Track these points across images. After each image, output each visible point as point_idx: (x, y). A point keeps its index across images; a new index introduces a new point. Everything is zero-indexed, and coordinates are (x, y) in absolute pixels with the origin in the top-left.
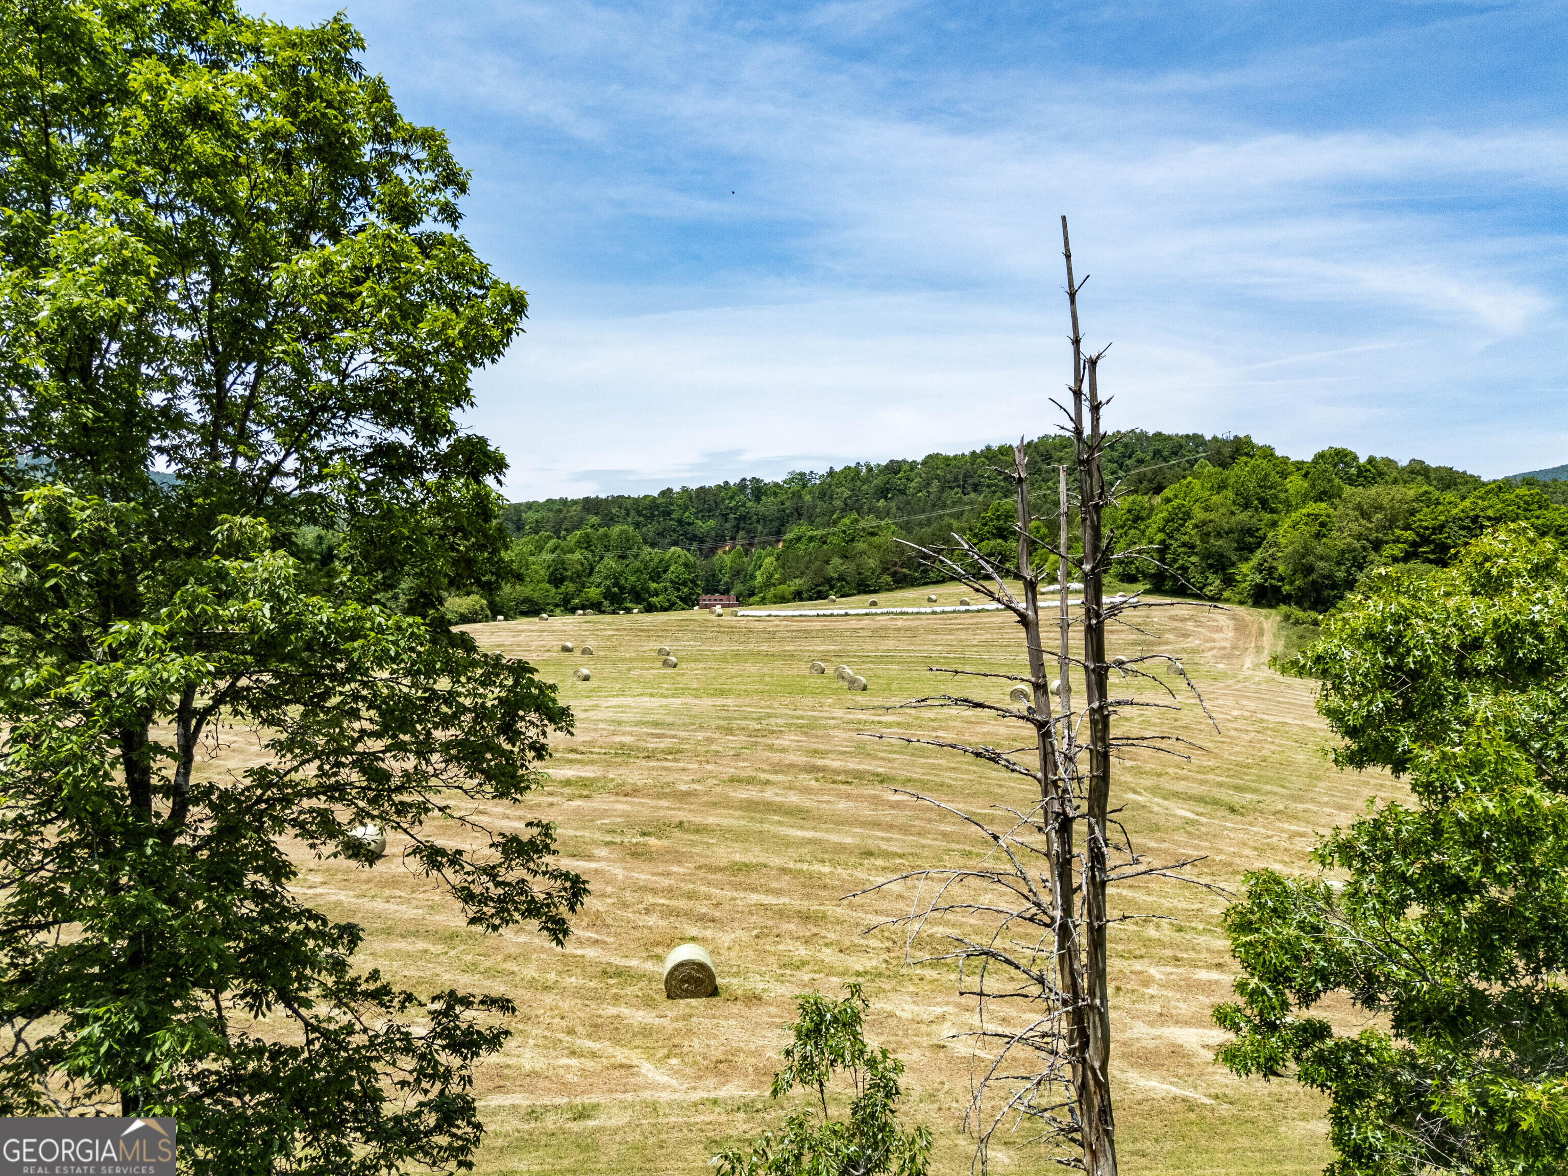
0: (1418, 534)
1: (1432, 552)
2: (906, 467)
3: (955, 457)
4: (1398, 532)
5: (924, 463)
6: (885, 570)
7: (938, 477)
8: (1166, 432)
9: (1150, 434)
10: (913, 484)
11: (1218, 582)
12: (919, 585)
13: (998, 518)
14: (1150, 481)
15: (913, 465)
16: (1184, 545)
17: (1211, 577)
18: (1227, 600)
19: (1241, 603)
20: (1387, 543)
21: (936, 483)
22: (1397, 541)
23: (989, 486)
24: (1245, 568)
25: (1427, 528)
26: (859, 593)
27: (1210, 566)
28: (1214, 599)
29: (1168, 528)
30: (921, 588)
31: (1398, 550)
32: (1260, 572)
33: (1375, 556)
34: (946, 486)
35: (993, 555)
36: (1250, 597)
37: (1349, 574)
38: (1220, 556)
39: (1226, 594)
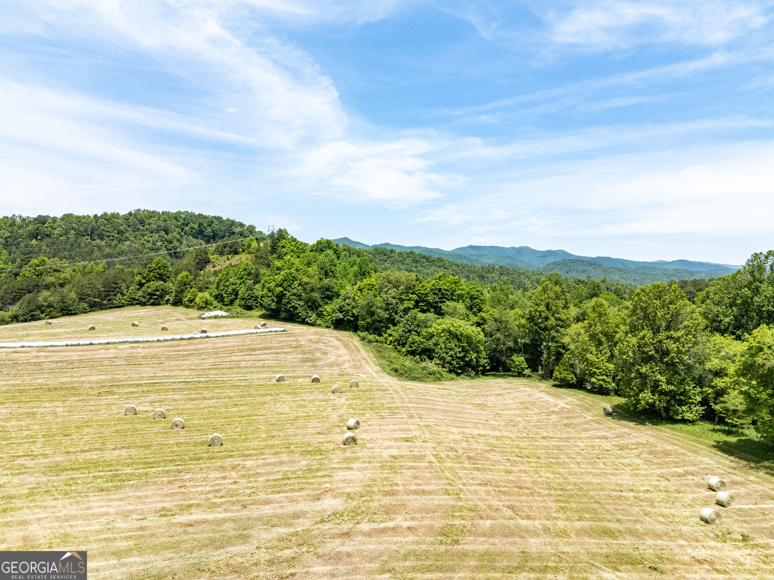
0: (419, 297)
1: (425, 306)
2: (50, 221)
3: (84, 217)
4: (410, 296)
5: (62, 219)
6: (81, 299)
7: (73, 228)
8: (204, 214)
9: (197, 214)
10: (56, 232)
11: (314, 316)
12: (106, 309)
13: (159, 268)
14: (231, 247)
15: (54, 220)
16: (294, 294)
17: (310, 313)
18: (319, 325)
19: (327, 327)
20: (405, 300)
21: (73, 232)
22: (410, 300)
23: (108, 236)
24: (328, 308)
25: (423, 294)
26: (63, 315)
27: (309, 307)
28: (312, 325)
29: (285, 285)
30: (108, 311)
31: (411, 304)
32: (341, 312)
33: (401, 307)
34: (79, 234)
35: (158, 291)
36: (333, 324)
37: (391, 316)
38: (314, 302)
39: (319, 322)
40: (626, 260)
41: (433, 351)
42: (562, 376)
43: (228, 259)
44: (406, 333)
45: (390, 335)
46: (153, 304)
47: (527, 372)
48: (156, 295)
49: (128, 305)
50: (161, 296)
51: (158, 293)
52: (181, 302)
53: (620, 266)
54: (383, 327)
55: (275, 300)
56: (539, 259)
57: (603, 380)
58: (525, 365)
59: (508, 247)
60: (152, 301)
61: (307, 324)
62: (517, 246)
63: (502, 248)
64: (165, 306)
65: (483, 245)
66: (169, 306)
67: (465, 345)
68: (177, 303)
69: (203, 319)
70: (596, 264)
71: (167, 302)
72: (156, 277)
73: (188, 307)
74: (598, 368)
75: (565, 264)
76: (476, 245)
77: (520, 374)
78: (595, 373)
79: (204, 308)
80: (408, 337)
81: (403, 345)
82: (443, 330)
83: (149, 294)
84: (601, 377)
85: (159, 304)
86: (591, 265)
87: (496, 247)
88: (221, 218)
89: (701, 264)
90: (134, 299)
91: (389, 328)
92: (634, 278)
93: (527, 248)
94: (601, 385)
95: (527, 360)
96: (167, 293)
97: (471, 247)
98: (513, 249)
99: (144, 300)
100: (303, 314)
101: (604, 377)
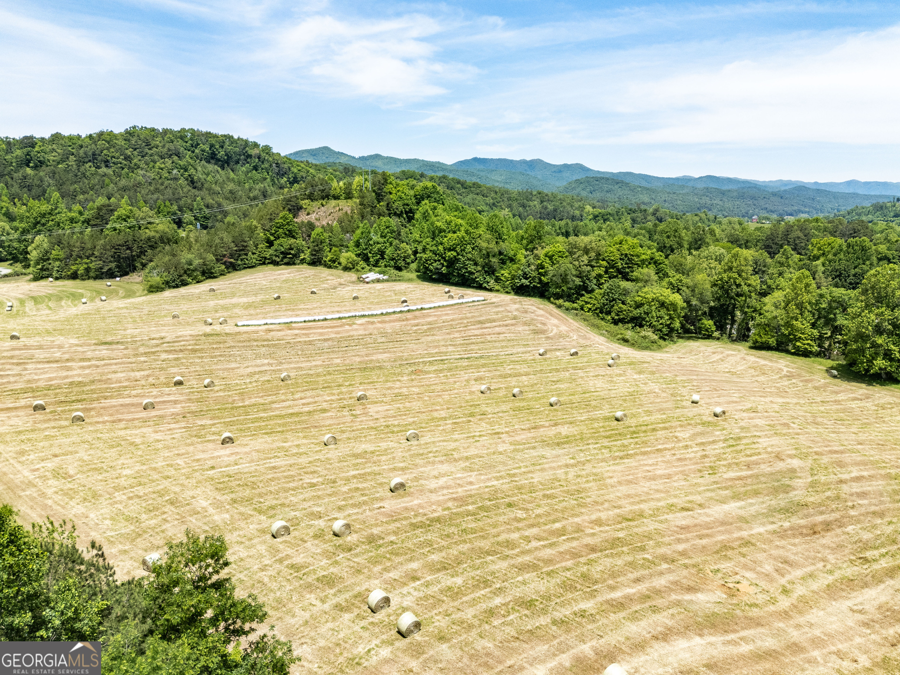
0: (609, 263)
1: (615, 272)
2: (39, 143)
4: (601, 262)
7: (72, 153)
11: (492, 281)
12: (240, 270)
14: (322, 191)
16: (469, 259)
17: (488, 278)
18: (498, 291)
19: (507, 293)
20: (596, 267)
21: (72, 158)
22: (600, 266)
23: (114, 163)
24: (506, 273)
25: (613, 260)
27: (486, 272)
28: (491, 290)
29: (458, 249)
30: (243, 272)
31: (601, 271)
32: (526, 278)
33: (594, 274)
34: (81, 162)
35: (292, 249)
36: (513, 289)
37: (584, 283)
38: (491, 267)
39: (497, 287)
40: (650, 176)
41: (644, 319)
42: (764, 340)
43: (323, 206)
44: (610, 301)
45: (587, 303)
46: (287, 264)
47: (716, 334)
48: (290, 254)
49: (261, 264)
50: (296, 256)
51: (293, 252)
52: (320, 262)
53: (644, 184)
54: (573, 294)
55: (445, 264)
56: (554, 174)
57: (808, 344)
58: (714, 328)
59: (518, 159)
60: (286, 260)
61: (485, 289)
62: (528, 159)
63: (512, 161)
64: (301, 266)
65: (490, 157)
66: (305, 266)
67: (672, 312)
68: (315, 262)
69: (367, 283)
70: (622, 182)
71: (303, 261)
72: (286, 234)
73: (330, 267)
74: (803, 334)
75: (588, 182)
76: (482, 157)
77: (709, 337)
78: (800, 338)
79: (350, 269)
80: (613, 306)
81: (609, 313)
82: (653, 300)
83: (282, 253)
84: (806, 342)
85: (294, 264)
86: (617, 183)
87: (505, 160)
88: (232, 137)
89: (729, 180)
90: (265, 258)
91: (583, 295)
92: (663, 199)
93: (542, 161)
94: (806, 349)
95: (715, 324)
96: (300, 251)
97: (475, 159)
98: (524, 162)
99: (278, 259)
100: (480, 279)
101: (809, 342)
